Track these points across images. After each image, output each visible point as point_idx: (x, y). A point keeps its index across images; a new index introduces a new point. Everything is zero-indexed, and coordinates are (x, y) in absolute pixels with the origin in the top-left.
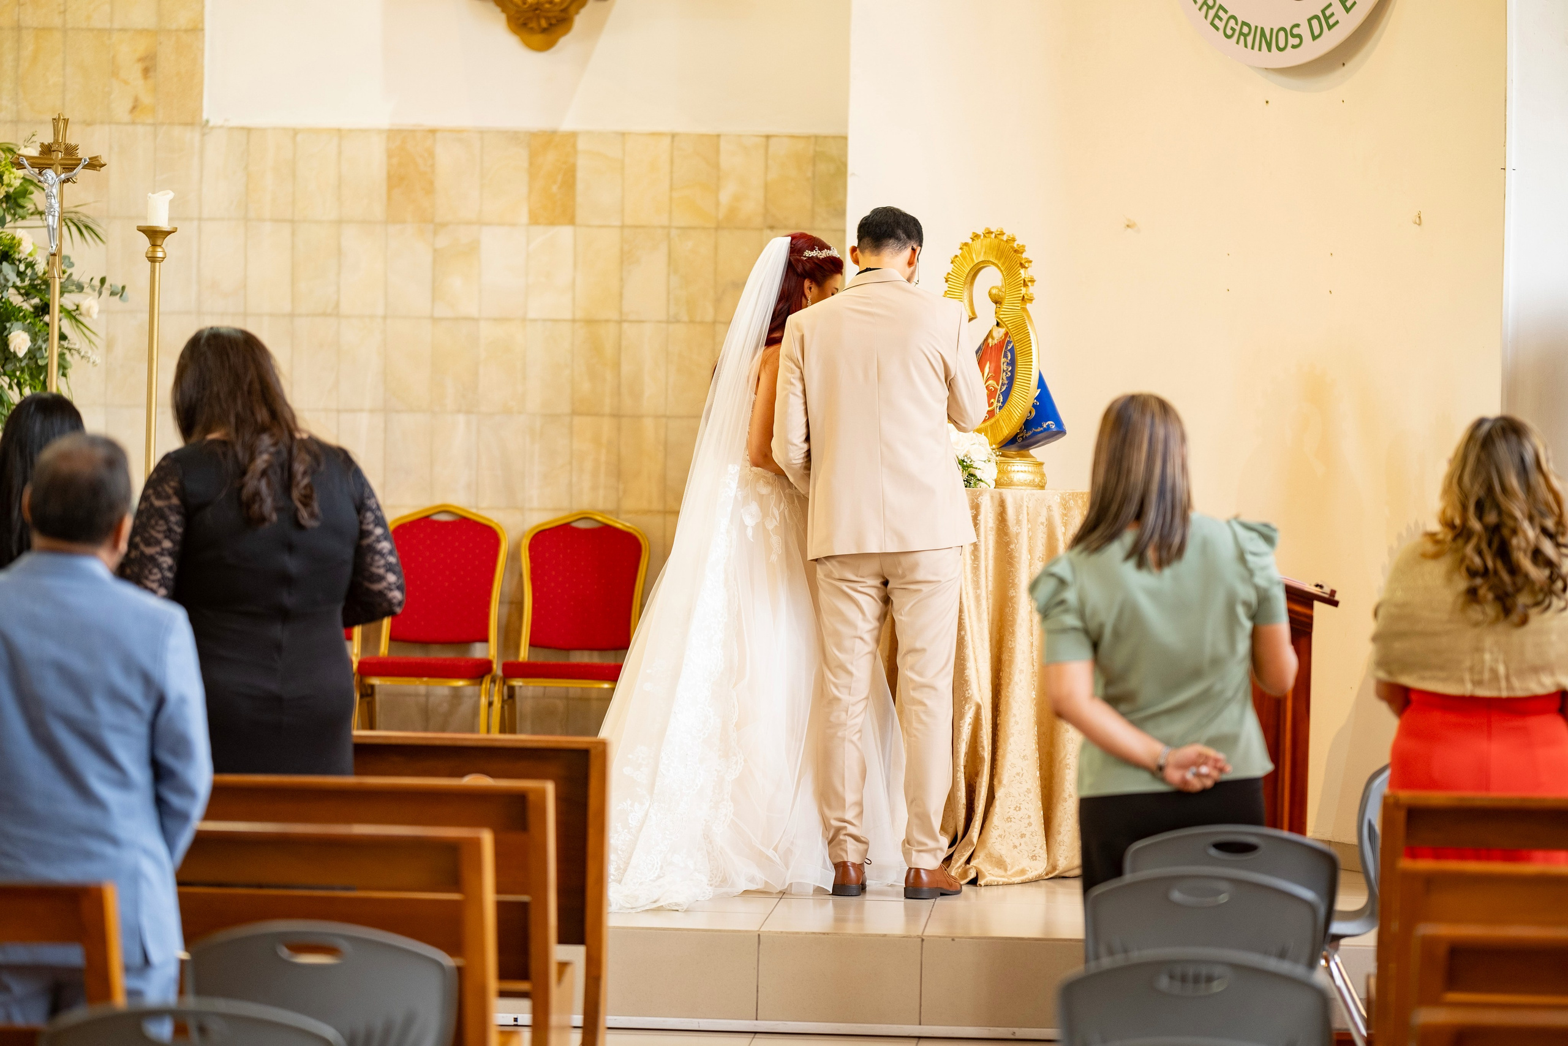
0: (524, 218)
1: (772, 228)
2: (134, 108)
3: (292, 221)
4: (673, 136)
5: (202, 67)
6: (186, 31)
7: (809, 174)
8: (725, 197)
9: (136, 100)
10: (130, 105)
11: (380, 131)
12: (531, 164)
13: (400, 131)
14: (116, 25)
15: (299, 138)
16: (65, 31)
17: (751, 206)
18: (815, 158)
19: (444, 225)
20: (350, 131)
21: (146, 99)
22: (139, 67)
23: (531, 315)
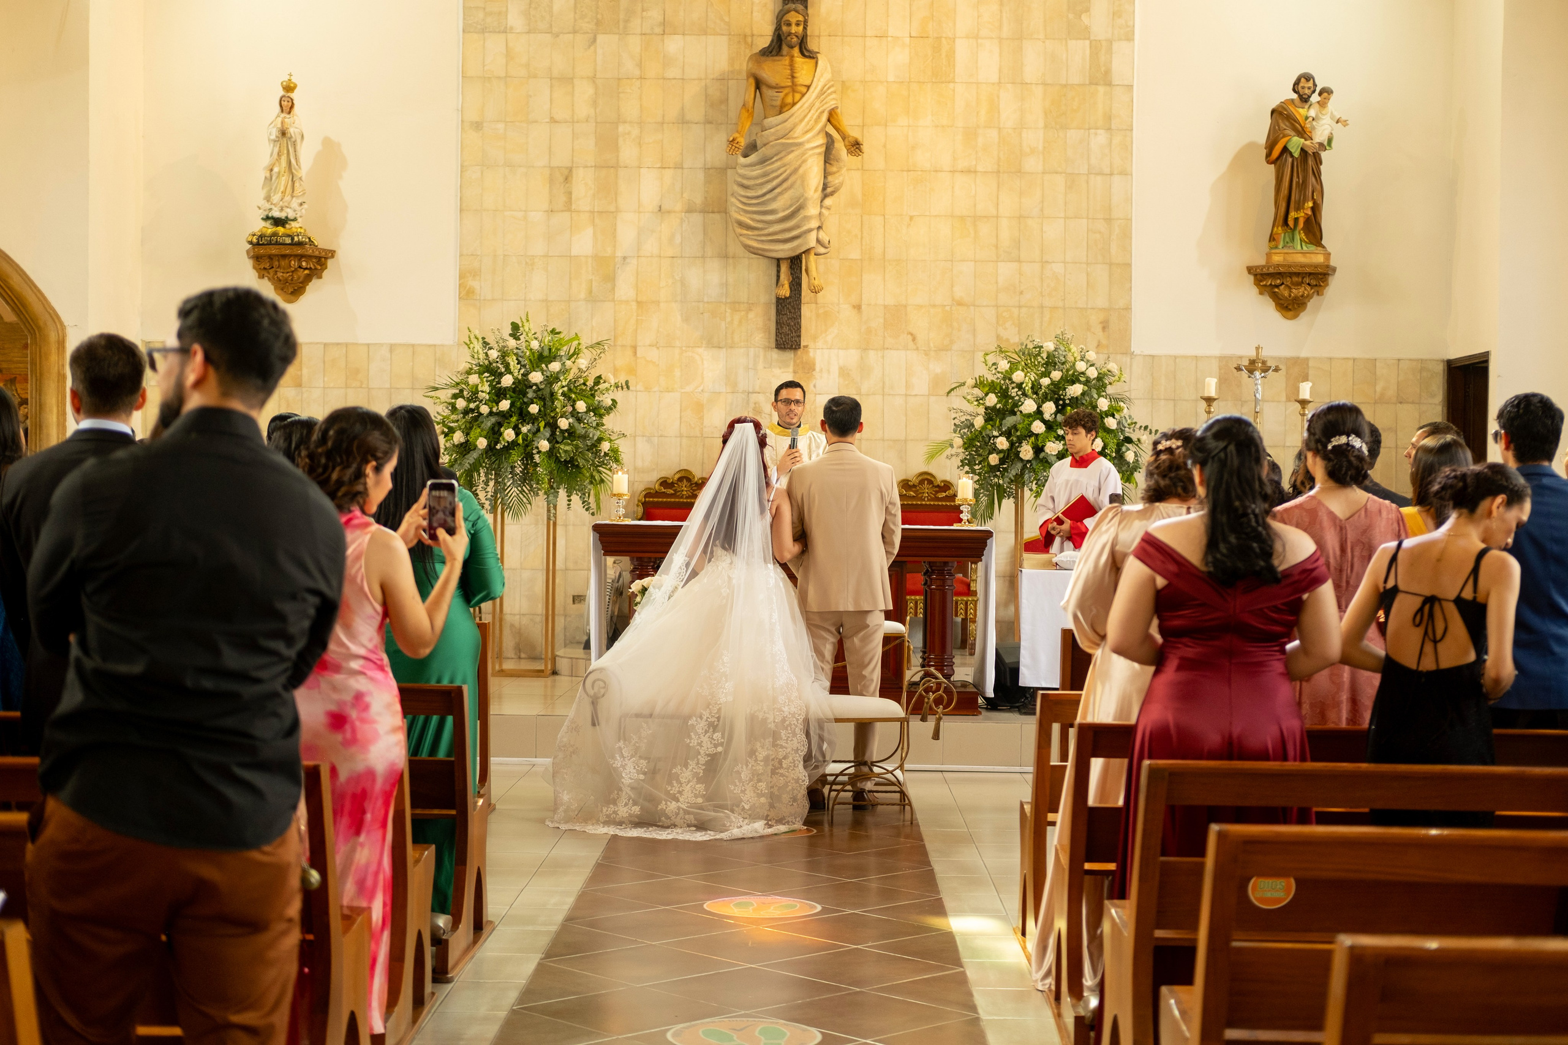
0: (1284, 399)
1: (1401, 403)
2: (1098, 345)
3: (1174, 400)
4: (1354, 360)
5: (1131, 326)
6: (1123, 309)
7: (1419, 377)
8: (1378, 388)
9: (1099, 342)
10: (1096, 345)
11: (1216, 357)
12: (1287, 373)
13: (1225, 357)
14: (1089, 307)
15: (1177, 360)
16: (1064, 308)
17: (1391, 392)
18: (1422, 370)
19: (1246, 402)
20: (1202, 357)
21: (1104, 342)
22: (1100, 326)
23: (1288, 444)
